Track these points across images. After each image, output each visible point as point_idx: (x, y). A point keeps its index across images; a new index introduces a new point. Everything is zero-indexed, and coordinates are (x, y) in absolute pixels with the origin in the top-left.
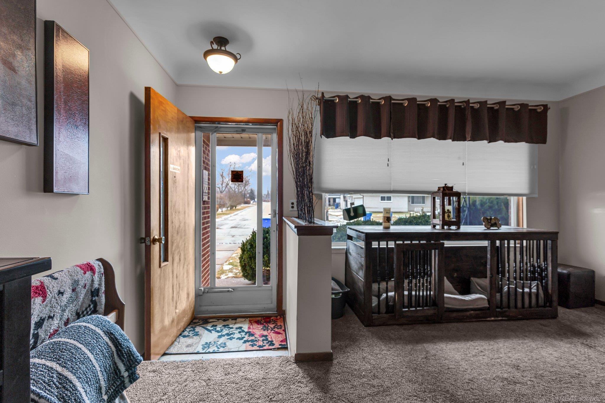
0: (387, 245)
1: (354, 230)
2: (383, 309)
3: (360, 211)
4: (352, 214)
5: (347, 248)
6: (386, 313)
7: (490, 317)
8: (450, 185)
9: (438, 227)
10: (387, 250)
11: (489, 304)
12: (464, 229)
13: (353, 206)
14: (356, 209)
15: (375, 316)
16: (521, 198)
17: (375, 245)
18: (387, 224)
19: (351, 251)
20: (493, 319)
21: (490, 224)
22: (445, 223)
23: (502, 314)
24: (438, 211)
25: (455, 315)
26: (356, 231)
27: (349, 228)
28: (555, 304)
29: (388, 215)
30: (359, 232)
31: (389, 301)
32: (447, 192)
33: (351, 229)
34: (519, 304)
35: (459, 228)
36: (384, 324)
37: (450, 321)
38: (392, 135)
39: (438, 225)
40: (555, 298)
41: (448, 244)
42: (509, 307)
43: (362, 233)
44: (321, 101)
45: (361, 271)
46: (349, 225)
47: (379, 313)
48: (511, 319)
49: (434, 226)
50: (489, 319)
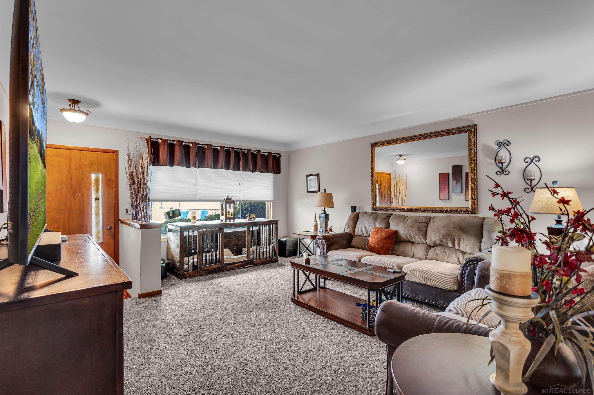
0: (188, 234)
1: (173, 225)
2: (191, 268)
3: (177, 213)
4: (171, 215)
5: (168, 238)
6: (193, 270)
7: (247, 265)
8: (230, 197)
9: (224, 221)
10: (193, 236)
11: (247, 259)
12: (237, 221)
13: (171, 210)
14: (174, 212)
15: (186, 273)
16: (270, 202)
17: (186, 234)
18: (194, 221)
19: (171, 239)
20: (249, 266)
21: (250, 218)
22: (227, 218)
23: (253, 263)
24: (224, 212)
25: (229, 266)
26: (174, 225)
27: (169, 224)
28: (277, 255)
29: (194, 215)
30: (176, 226)
31: (194, 263)
32: (228, 201)
33: (171, 225)
34: (261, 257)
35: (234, 221)
36: (191, 276)
37: (227, 270)
38: (197, 166)
39: (224, 219)
40: (277, 252)
41: (226, 231)
42: (256, 259)
43: (178, 226)
44: (149, 141)
45: (178, 249)
46: (170, 222)
47: (188, 271)
48: (257, 265)
49: (222, 221)
50: (247, 266)
